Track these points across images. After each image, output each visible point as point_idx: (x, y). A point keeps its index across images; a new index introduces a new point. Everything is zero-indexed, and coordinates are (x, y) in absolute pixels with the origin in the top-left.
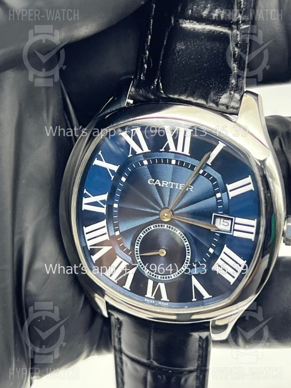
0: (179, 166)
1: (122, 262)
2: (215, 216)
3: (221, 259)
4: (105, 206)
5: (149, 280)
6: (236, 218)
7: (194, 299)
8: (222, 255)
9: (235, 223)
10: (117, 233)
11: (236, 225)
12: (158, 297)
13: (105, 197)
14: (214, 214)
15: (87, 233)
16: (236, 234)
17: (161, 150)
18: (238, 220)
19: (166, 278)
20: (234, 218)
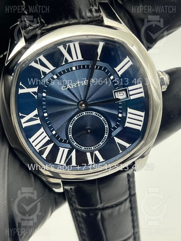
0: (79, 69)
1: (64, 150)
2: (114, 92)
3: (128, 118)
4: (38, 118)
5: (87, 153)
6: (129, 87)
7: (121, 152)
8: (129, 115)
9: (129, 91)
10: (54, 132)
11: (129, 92)
12: (97, 161)
13: (36, 112)
14: (113, 91)
15: (33, 142)
16: (132, 97)
17: (62, 64)
18: (130, 88)
19: (97, 146)
20: (127, 88)
